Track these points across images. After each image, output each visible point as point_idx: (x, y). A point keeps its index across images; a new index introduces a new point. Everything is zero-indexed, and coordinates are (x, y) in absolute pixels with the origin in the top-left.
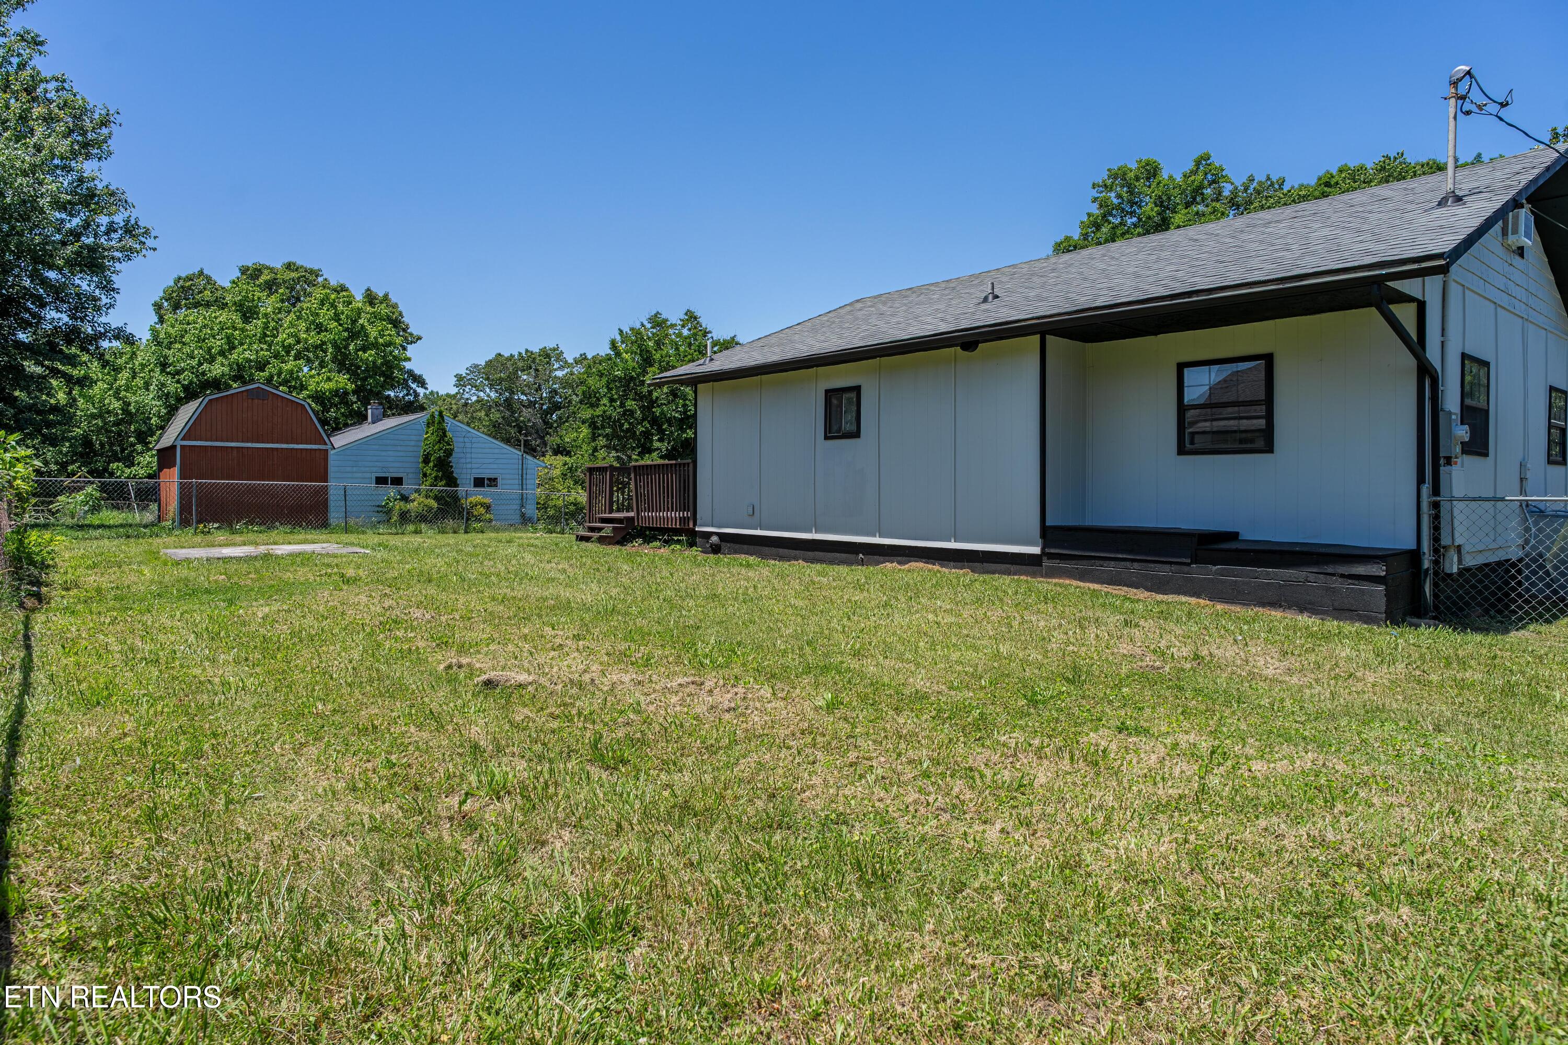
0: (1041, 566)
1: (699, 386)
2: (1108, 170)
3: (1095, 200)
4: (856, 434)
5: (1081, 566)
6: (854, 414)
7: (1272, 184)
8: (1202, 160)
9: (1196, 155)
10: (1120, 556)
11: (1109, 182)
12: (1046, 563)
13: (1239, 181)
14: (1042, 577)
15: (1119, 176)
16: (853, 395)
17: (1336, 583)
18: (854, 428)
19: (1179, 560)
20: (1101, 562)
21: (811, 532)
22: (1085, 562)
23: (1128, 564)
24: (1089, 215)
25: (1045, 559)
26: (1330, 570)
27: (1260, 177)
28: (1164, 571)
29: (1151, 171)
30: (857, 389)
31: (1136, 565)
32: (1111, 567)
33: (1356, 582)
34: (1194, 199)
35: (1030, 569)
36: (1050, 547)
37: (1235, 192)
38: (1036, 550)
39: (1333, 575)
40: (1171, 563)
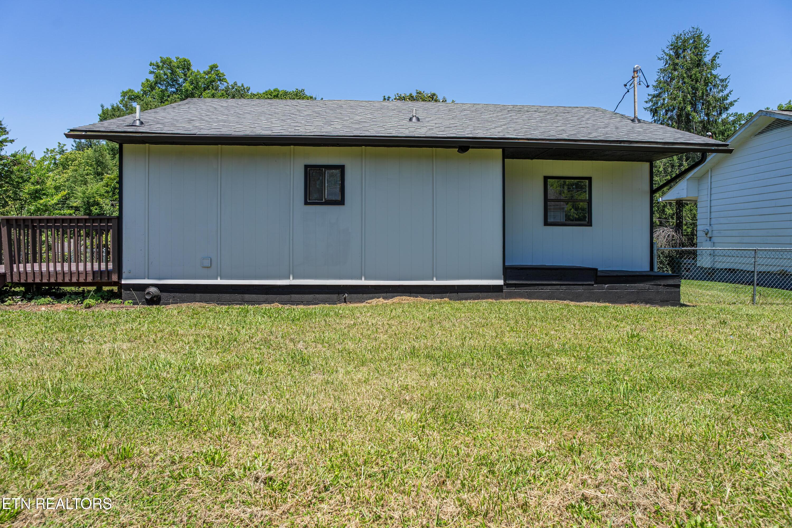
0: (502, 292)
1: (125, 146)
2: (161, 57)
3: (151, 73)
4: (341, 202)
5: (528, 290)
6: (338, 187)
7: (244, 89)
8: (213, 68)
9: (211, 64)
10: (554, 283)
11: (161, 64)
12: (505, 290)
13: (231, 83)
14: (503, 299)
15: (166, 63)
16: (337, 172)
17: (661, 289)
18: (339, 198)
19: (587, 283)
20: (542, 287)
21: (289, 278)
22: (532, 288)
23: (558, 287)
24: (147, 80)
25: (505, 287)
26: (659, 283)
27: (239, 84)
28: (580, 290)
29: (186, 66)
30: (342, 168)
31: (564, 287)
32: (548, 290)
33: (669, 288)
34: (208, 86)
35: (494, 294)
36: (509, 280)
37: (227, 88)
38: (500, 282)
39: (660, 285)
40: (583, 285)
